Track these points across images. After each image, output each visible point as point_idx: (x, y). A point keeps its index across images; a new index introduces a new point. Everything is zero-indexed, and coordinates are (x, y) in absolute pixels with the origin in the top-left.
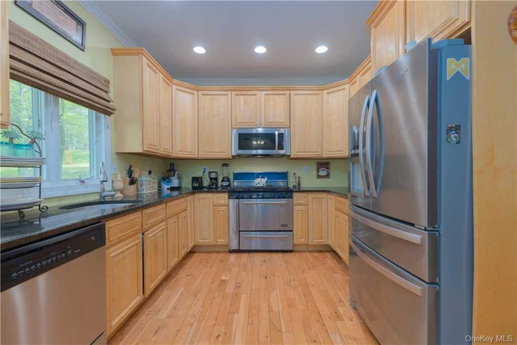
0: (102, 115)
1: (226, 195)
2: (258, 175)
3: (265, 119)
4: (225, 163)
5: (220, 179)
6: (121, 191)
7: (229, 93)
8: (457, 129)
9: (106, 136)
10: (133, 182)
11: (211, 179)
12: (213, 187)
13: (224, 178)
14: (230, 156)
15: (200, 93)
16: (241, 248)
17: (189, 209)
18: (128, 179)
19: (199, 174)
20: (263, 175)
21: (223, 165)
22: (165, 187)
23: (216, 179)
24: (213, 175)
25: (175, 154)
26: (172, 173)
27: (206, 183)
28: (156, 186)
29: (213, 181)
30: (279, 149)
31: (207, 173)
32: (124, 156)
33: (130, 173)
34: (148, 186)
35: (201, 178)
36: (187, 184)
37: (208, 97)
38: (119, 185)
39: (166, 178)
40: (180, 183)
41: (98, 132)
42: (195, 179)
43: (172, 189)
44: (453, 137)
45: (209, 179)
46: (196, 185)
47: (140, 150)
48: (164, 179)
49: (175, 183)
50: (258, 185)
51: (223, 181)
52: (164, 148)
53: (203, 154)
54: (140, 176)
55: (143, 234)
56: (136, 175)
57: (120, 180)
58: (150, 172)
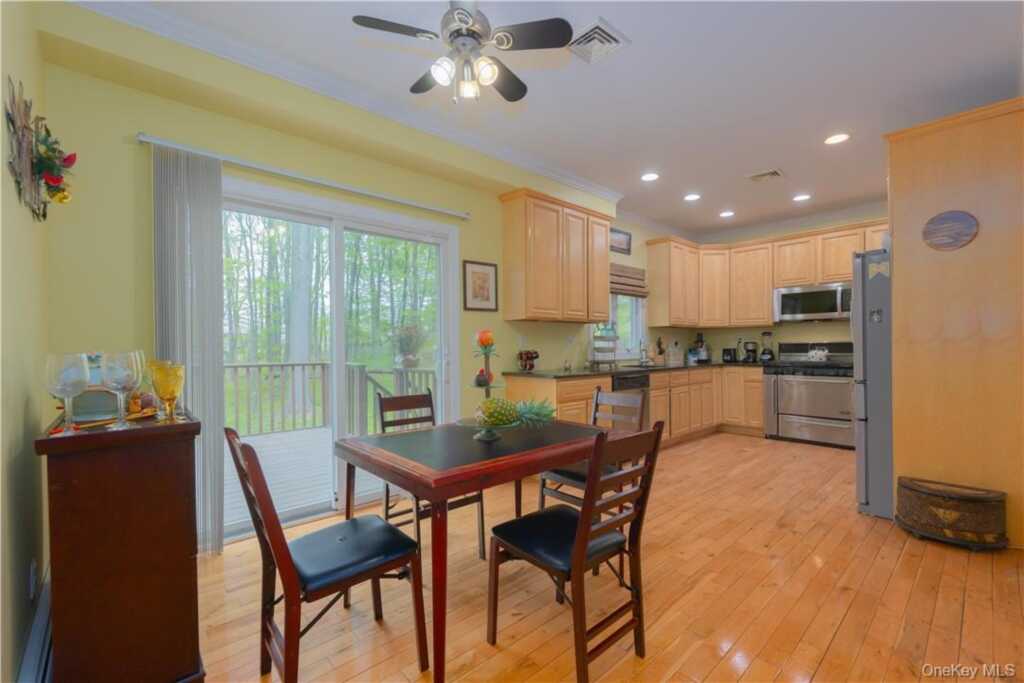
0: (640, 300)
1: (761, 370)
2: (814, 346)
3: (823, 273)
4: (767, 332)
5: (761, 350)
6: (653, 360)
7: (769, 245)
8: (879, 312)
9: (642, 312)
10: (661, 352)
11: (748, 351)
12: (751, 360)
13: (765, 350)
14: (770, 323)
15: (733, 250)
16: (780, 434)
17: (714, 381)
18: (658, 350)
19: (732, 345)
20: (820, 346)
21: (764, 334)
22: (692, 360)
23: (754, 351)
24: (750, 347)
25: (703, 323)
26: (700, 344)
27: (742, 356)
28: (682, 357)
29: (750, 353)
30: (843, 310)
31: (742, 345)
32: (653, 329)
33: (659, 344)
34: (674, 357)
35: (735, 350)
36: (717, 357)
37: (743, 254)
38: (651, 354)
39: (693, 350)
40: (709, 355)
41: (637, 313)
42: (726, 352)
43: (700, 362)
44: (876, 318)
45: (745, 352)
46: (728, 358)
47: (667, 324)
48: (690, 351)
49: (703, 355)
50: (812, 360)
51: (763, 353)
52: (690, 319)
53: (735, 322)
54: (668, 347)
55: (670, 391)
56: (663, 346)
57: (652, 351)
58: (676, 344)
